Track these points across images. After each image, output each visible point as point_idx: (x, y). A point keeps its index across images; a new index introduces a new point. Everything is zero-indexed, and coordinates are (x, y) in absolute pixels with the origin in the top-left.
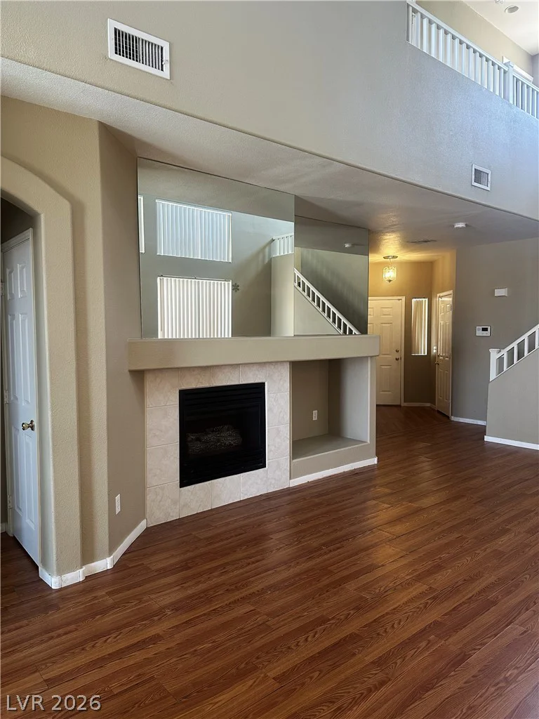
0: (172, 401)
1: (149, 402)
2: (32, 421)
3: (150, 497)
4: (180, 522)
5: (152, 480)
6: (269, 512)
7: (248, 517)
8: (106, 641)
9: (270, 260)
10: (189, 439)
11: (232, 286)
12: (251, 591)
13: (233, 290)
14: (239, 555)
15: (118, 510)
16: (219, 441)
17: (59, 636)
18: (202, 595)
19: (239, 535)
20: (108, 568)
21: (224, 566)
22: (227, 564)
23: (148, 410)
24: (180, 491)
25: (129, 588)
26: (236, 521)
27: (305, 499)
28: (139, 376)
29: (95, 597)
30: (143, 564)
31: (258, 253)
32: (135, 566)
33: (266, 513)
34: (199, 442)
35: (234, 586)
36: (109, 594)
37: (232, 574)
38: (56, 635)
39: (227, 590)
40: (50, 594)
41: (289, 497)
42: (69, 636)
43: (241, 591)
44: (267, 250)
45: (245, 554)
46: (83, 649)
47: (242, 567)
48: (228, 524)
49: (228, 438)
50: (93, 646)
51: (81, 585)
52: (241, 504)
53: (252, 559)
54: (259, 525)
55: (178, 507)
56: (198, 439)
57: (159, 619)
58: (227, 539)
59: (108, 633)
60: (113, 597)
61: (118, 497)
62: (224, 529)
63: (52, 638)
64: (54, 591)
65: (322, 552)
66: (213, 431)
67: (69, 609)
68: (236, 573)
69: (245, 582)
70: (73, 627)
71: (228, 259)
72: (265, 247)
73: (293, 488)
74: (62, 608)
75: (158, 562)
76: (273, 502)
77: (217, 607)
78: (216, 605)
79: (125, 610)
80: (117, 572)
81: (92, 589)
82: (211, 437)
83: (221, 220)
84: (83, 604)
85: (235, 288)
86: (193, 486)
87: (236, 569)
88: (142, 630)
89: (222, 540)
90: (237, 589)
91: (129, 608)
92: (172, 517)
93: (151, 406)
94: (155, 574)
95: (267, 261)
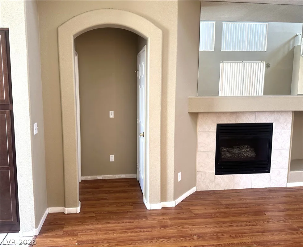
0: (212, 129)
1: (200, 129)
2: (144, 133)
3: (198, 176)
4: (214, 192)
5: (199, 168)
6: (268, 199)
7: (254, 199)
8: (162, 241)
9: (294, 48)
10: (223, 150)
11: (266, 65)
12: (244, 241)
13: (266, 67)
14: (243, 218)
15: (179, 179)
16: (240, 153)
17: (144, 232)
18: (215, 234)
19: (246, 207)
20: (173, 206)
21: (232, 222)
22: (234, 221)
23: (199, 133)
24: (215, 177)
25: (179, 219)
26: (245, 199)
27: (296, 196)
28: (194, 115)
29: (163, 218)
30: (189, 209)
31: (284, 45)
32: (185, 209)
33: (266, 199)
34: (228, 153)
35: (235, 235)
36: (170, 219)
37: (235, 228)
38: (143, 231)
39: (230, 236)
40: (146, 211)
41: (285, 193)
42: (148, 233)
43: (238, 239)
44: (292, 42)
45: (247, 219)
46: (152, 241)
47: (243, 226)
48: (241, 200)
49: (247, 153)
50: (156, 242)
51: (160, 211)
52: (250, 191)
53: (250, 223)
54: (260, 205)
55: (213, 184)
56: (228, 151)
57: (190, 239)
58: (238, 208)
59: (165, 238)
60: (171, 221)
61: (180, 174)
62: (237, 202)
63: (141, 231)
64: (147, 210)
65: (299, 232)
66: (238, 148)
67: (151, 220)
68: (238, 228)
69: (243, 234)
70: (150, 229)
71: (264, 49)
72: (290, 40)
73: (289, 188)
74: (149, 219)
75: (198, 210)
76: (272, 194)
77: (222, 243)
78: (221, 242)
79: (175, 229)
80: (176, 209)
81: (163, 214)
82: (236, 151)
83: (261, 27)
84: (157, 220)
85: (268, 66)
86: (223, 175)
87: (239, 226)
88: (179, 242)
89: (234, 208)
90: (236, 237)
91: (177, 229)
92: (210, 188)
93: (201, 131)
94: (195, 216)
95: (291, 48)
